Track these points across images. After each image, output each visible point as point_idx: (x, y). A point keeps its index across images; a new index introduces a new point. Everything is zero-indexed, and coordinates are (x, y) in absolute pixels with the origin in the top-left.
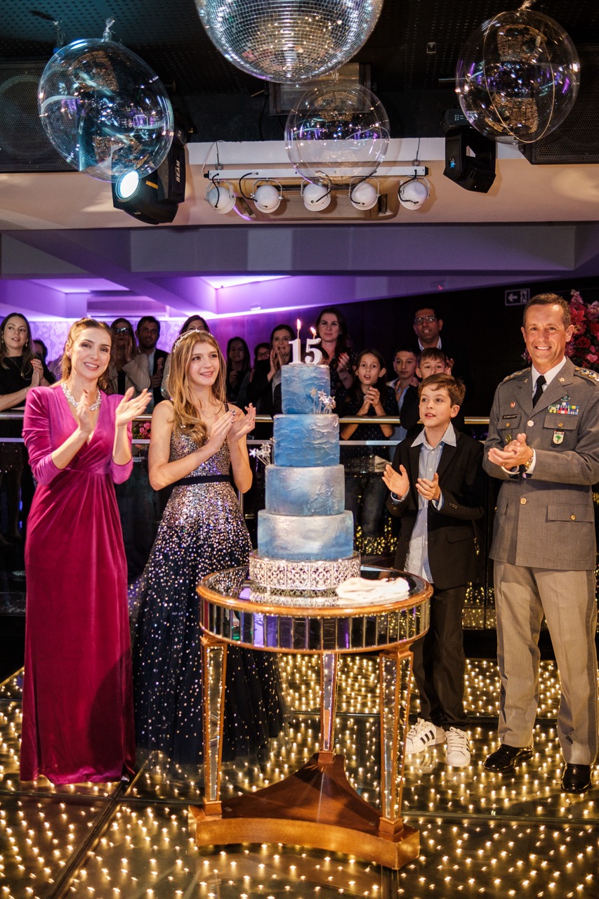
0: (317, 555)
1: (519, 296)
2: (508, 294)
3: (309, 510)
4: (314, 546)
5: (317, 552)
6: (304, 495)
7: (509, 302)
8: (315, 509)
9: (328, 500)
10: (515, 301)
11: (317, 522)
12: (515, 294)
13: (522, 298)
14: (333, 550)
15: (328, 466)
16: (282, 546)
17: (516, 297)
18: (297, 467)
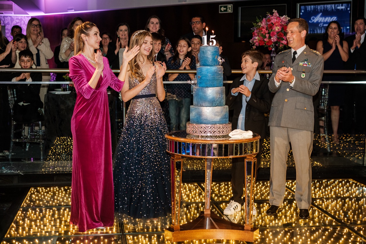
0: (219, 122)
1: (227, 8)
2: (221, 7)
3: (215, 104)
4: (218, 118)
5: (219, 121)
6: (213, 98)
7: (221, 11)
8: (217, 104)
9: (222, 100)
10: (225, 11)
11: (218, 109)
12: (225, 7)
13: (228, 9)
14: (224, 120)
15: (221, 86)
16: (205, 119)
17: (225, 9)
18: (210, 87)
